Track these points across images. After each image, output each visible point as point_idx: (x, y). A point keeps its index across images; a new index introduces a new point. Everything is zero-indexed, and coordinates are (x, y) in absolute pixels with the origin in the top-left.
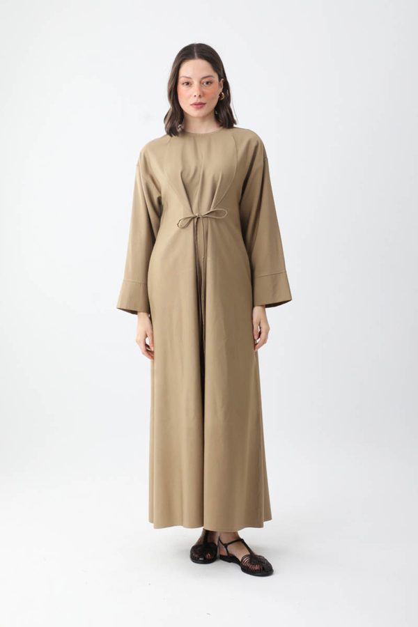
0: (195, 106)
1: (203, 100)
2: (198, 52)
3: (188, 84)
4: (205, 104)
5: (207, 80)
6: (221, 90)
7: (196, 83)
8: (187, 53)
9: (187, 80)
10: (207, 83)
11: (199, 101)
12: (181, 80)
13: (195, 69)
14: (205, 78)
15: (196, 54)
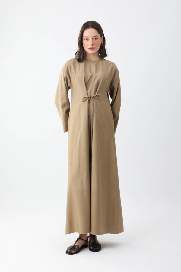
0: (90, 49)
1: (94, 46)
2: (91, 25)
3: (87, 39)
4: (94, 48)
5: (95, 37)
6: (102, 41)
7: (90, 39)
8: (87, 26)
9: (87, 38)
10: (96, 39)
11: (92, 47)
12: (84, 38)
13: (90, 33)
14: (94, 36)
15: (90, 26)
